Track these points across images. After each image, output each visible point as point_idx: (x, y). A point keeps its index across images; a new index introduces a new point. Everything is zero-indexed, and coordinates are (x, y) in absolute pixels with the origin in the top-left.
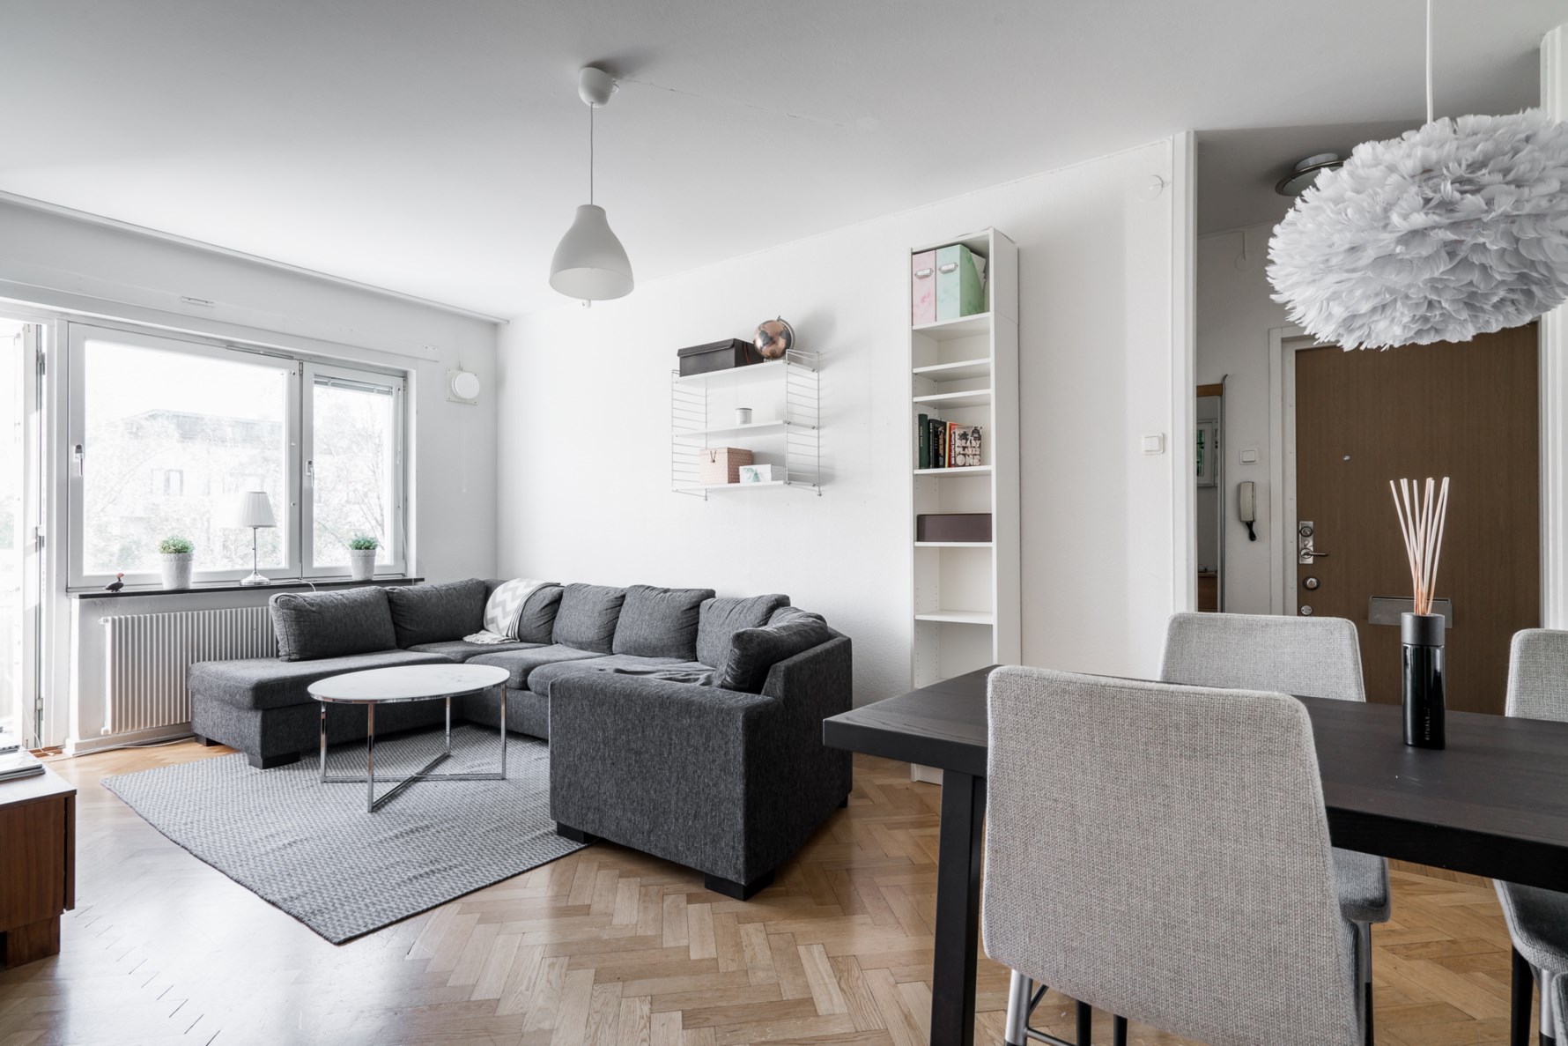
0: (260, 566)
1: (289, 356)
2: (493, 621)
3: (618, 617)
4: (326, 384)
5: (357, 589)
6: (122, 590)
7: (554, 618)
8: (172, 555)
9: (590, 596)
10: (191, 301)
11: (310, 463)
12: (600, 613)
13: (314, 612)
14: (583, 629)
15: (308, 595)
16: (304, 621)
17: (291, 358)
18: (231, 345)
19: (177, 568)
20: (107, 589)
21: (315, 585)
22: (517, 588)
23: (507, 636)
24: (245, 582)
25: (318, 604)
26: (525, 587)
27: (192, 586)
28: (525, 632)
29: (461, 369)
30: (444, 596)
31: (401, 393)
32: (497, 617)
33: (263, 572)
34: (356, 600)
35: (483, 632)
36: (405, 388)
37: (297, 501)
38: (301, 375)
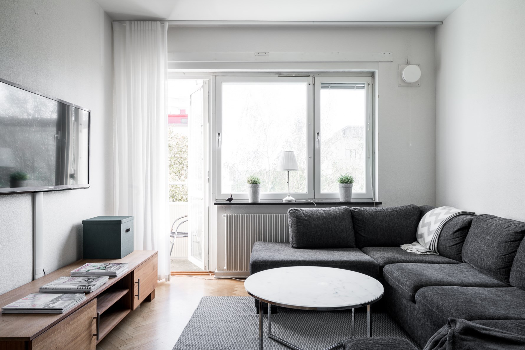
0: (291, 192)
1: (307, 75)
2: (422, 236)
3: (516, 251)
4: (327, 87)
5: (334, 208)
6: (233, 202)
7: (463, 241)
8: (251, 185)
9: (493, 228)
10: (259, 54)
11: (318, 134)
12: (499, 244)
13: (306, 220)
14: (483, 256)
15: (306, 209)
16: (300, 225)
17: (309, 76)
18: (280, 74)
19: (253, 192)
20: (226, 201)
21: (316, 203)
22: (440, 213)
23: (430, 249)
24: (284, 200)
25: (309, 216)
26: (446, 214)
27: (260, 201)
28: (442, 248)
29: (408, 63)
30: (388, 215)
31: (370, 86)
32: (424, 234)
33: (293, 195)
34: (330, 215)
35: (415, 243)
36: (373, 83)
37: (312, 156)
38: (314, 84)
